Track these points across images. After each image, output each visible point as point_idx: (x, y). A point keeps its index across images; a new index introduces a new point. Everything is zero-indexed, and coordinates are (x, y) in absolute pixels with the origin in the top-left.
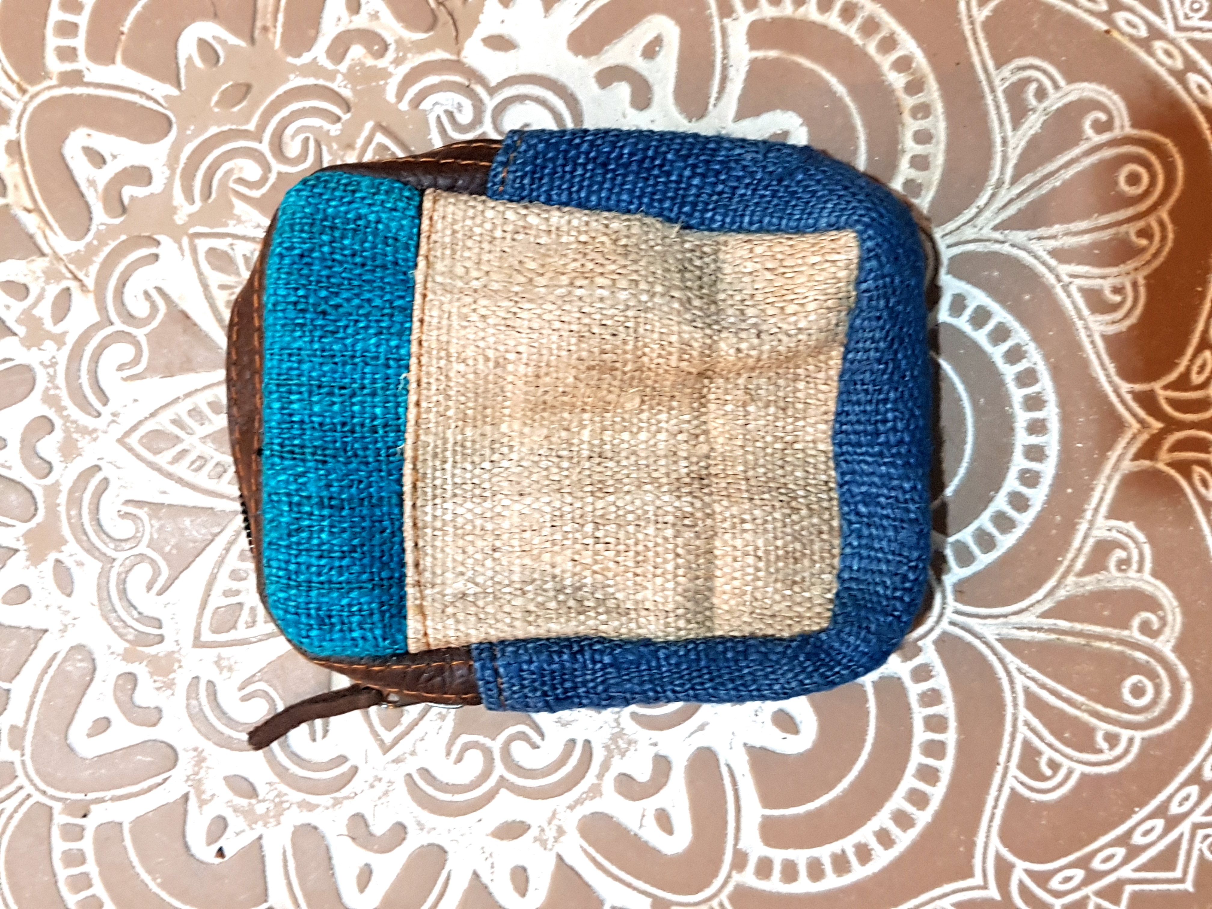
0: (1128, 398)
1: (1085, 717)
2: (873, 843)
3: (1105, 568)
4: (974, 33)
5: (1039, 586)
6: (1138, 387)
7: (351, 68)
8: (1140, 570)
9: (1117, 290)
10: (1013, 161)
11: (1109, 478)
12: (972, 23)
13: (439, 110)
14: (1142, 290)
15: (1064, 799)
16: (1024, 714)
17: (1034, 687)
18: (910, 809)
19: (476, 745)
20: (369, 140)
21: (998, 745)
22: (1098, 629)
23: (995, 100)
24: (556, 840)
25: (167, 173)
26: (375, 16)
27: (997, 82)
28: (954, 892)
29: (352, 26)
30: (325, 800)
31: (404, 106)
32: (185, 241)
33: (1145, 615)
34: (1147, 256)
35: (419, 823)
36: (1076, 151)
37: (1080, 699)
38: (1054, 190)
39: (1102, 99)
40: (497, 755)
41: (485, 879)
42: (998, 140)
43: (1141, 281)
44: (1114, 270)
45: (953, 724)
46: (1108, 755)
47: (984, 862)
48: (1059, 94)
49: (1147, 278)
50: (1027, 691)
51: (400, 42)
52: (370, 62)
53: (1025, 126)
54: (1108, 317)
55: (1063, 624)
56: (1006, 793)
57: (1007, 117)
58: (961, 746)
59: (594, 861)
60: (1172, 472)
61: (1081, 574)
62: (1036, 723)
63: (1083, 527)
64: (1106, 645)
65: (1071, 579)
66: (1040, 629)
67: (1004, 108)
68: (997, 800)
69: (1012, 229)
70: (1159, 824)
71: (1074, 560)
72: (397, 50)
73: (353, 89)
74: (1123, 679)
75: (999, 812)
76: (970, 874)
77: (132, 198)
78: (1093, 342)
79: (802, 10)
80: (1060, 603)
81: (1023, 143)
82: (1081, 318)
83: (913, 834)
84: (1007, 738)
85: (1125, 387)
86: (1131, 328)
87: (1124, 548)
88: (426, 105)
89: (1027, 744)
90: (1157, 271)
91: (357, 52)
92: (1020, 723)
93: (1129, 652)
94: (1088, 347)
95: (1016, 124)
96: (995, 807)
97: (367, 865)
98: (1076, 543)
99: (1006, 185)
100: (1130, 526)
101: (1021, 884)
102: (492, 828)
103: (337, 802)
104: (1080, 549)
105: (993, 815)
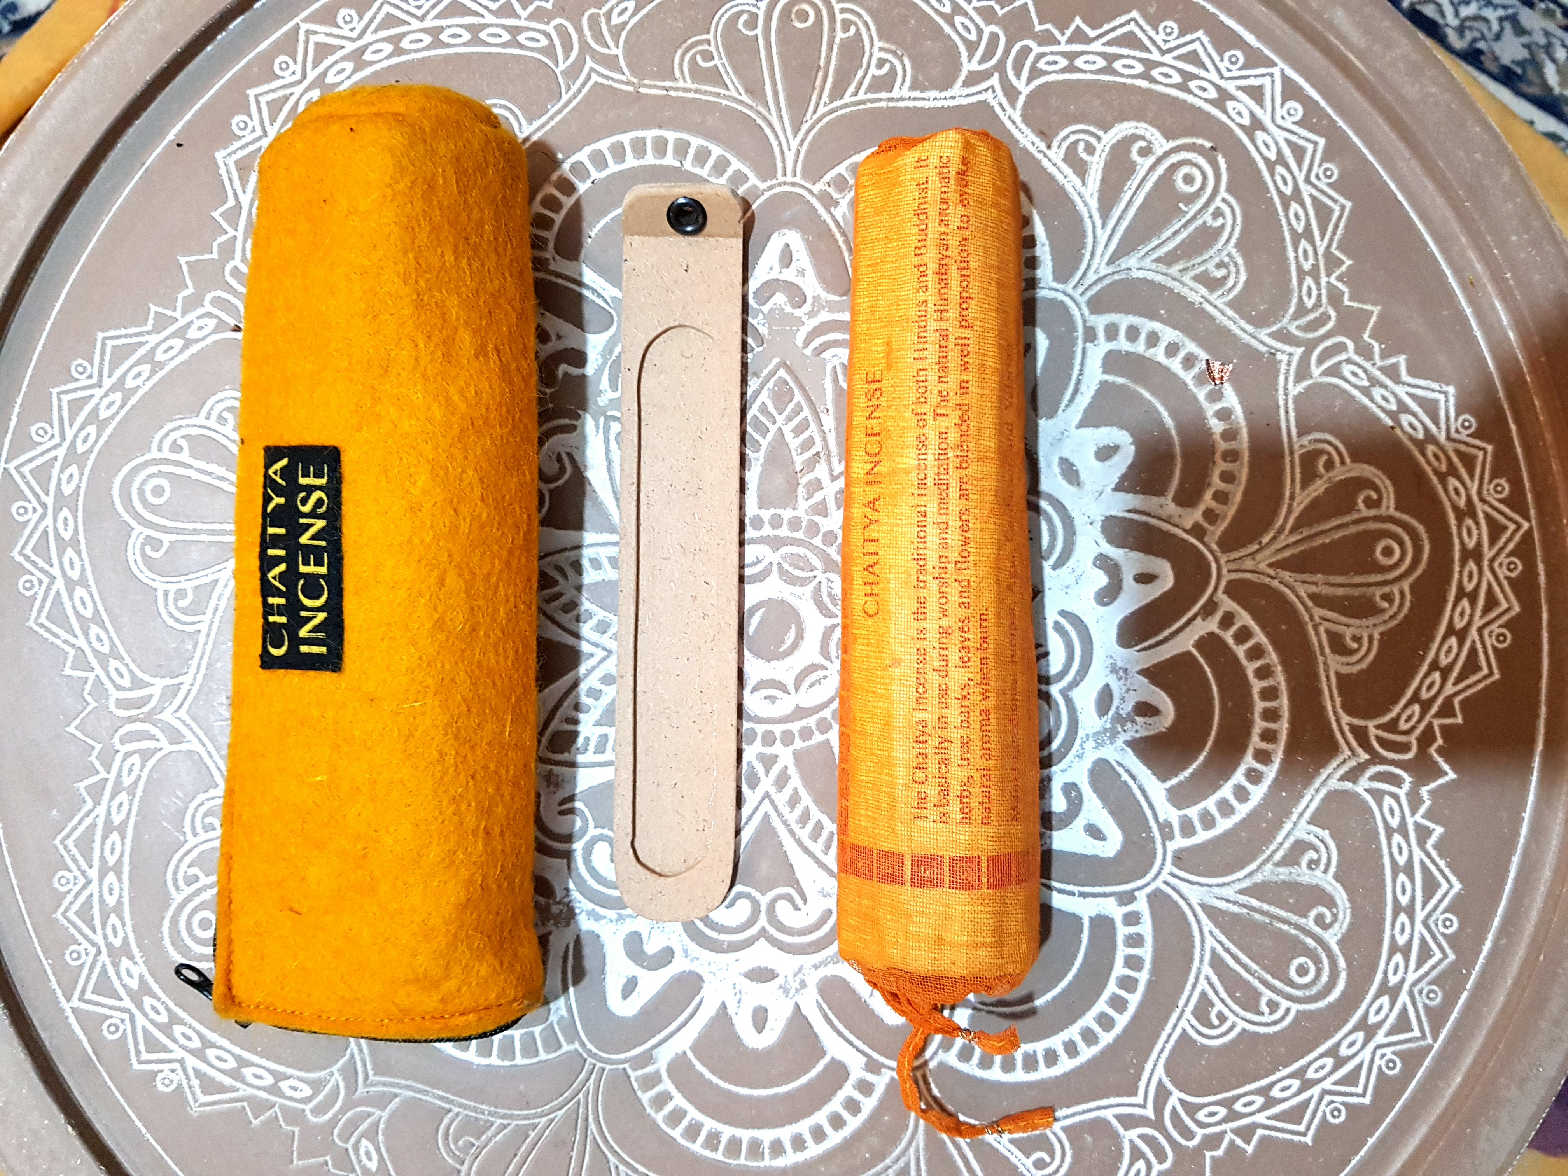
0: (1346, 729)
1: (1256, 983)
2: (1061, 1051)
3: (1298, 864)
4: (1286, 404)
5: (1242, 868)
6: (1357, 722)
7: (771, 311)
8: (1325, 872)
9: (1357, 639)
10: (1296, 513)
11: (1317, 791)
12: (1286, 395)
13: (836, 362)
14: (1376, 643)
15: (1225, 1046)
16: (1207, 970)
17: (1219, 949)
18: (1097, 1028)
19: (748, 896)
20: (773, 373)
21: (1181, 992)
22: (1283, 913)
23: (1292, 461)
24: (797, 990)
25: (600, 361)
26: (802, 273)
27: (1296, 447)
28: (1118, 1105)
29: (781, 277)
30: (612, 914)
31: (808, 352)
32: (602, 420)
33: (1322, 909)
34: (1386, 616)
35: (686, 952)
36: (1347, 519)
37: (1254, 967)
38: (1323, 545)
39: (1377, 480)
40: (763, 909)
41: (731, 1011)
42: (1287, 494)
43: (1377, 636)
44: (1357, 622)
45: (1147, 966)
46: (1266, 1019)
47: (1148, 1086)
48: (1344, 469)
49: (1382, 634)
50: (1213, 951)
51: (816, 298)
52: (788, 309)
53: (1311, 488)
54: (1344, 659)
55: (1255, 903)
56: (1178, 1032)
57: (1298, 476)
58: (1150, 984)
59: (826, 1016)
60: (1368, 798)
61: (1278, 865)
62: (1215, 979)
63: (1288, 826)
64: (1285, 927)
65: (1269, 867)
66: (1235, 903)
67: (1298, 470)
68: (1170, 1035)
69: (1283, 569)
70: (1296, 1083)
71: (1274, 852)
72: (813, 304)
73: (770, 328)
74: (1293, 958)
75: (1169, 1047)
76: (1135, 1094)
77: (566, 374)
78: (1328, 677)
79: (1152, 350)
80: (1256, 885)
81: (1307, 502)
82: (1323, 653)
83: (1095, 1050)
84: (1189, 987)
85: (1345, 719)
86: (1362, 671)
87: (1317, 851)
88: (827, 355)
89: (1203, 994)
90: (1391, 630)
91: (780, 299)
92: (1202, 977)
93: (1302, 937)
94: (1324, 679)
95: (1305, 485)
96: (1167, 1042)
97: (635, 977)
98: (1280, 838)
99: (1287, 532)
100: (1325, 834)
101: (1174, 1110)
102: (746, 969)
103: (621, 918)
104: (1281, 844)
105: (1164, 1047)
